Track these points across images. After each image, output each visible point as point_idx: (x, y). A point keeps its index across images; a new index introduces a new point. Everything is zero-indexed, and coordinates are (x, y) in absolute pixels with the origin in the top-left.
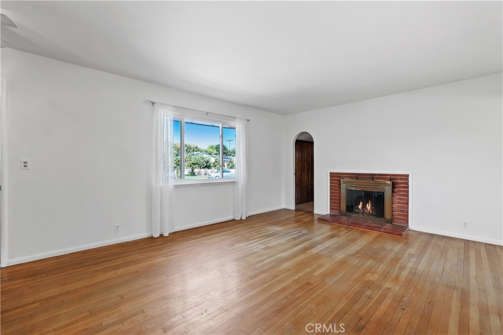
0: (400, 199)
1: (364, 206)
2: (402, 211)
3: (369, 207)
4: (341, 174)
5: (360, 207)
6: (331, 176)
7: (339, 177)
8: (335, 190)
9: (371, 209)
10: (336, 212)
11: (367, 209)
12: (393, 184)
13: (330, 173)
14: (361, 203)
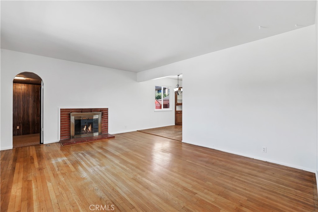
0: (104, 121)
1: (87, 128)
2: (105, 127)
3: (90, 128)
4: (70, 109)
5: (85, 129)
6: (61, 112)
7: (68, 112)
8: (65, 121)
9: (91, 129)
10: (66, 138)
11: (89, 130)
12: (102, 113)
13: (61, 109)
14: (85, 127)
